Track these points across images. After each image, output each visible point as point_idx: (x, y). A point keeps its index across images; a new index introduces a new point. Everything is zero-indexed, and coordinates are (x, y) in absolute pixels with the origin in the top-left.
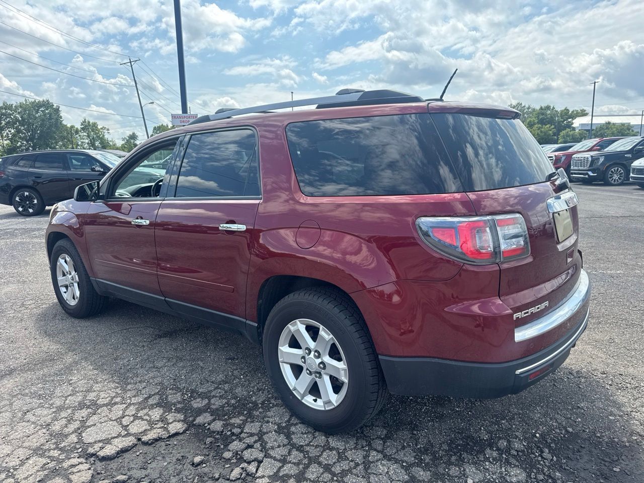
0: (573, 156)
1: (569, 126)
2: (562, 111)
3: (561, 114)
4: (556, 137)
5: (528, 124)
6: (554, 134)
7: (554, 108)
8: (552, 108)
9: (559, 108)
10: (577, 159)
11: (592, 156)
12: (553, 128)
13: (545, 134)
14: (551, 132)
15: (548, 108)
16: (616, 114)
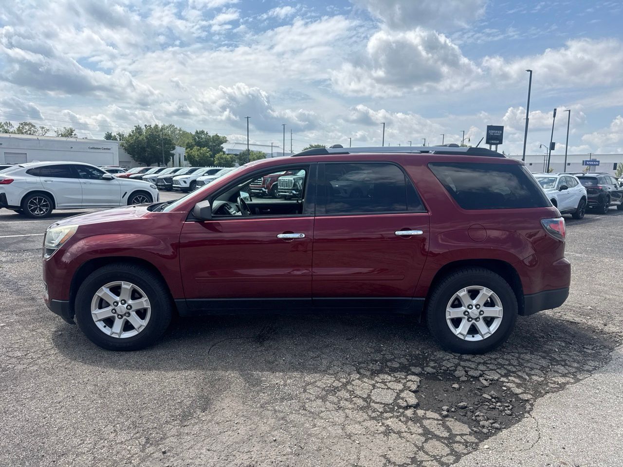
0: (280, 178)
1: (221, 150)
2: (213, 137)
3: (213, 139)
4: (212, 159)
5: (187, 145)
6: (211, 156)
7: (207, 133)
8: (205, 132)
9: (212, 134)
10: (283, 181)
11: (294, 179)
12: (209, 151)
13: (204, 155)
14: (208, 154)
15: (203, 132)
16: (241, 142)
